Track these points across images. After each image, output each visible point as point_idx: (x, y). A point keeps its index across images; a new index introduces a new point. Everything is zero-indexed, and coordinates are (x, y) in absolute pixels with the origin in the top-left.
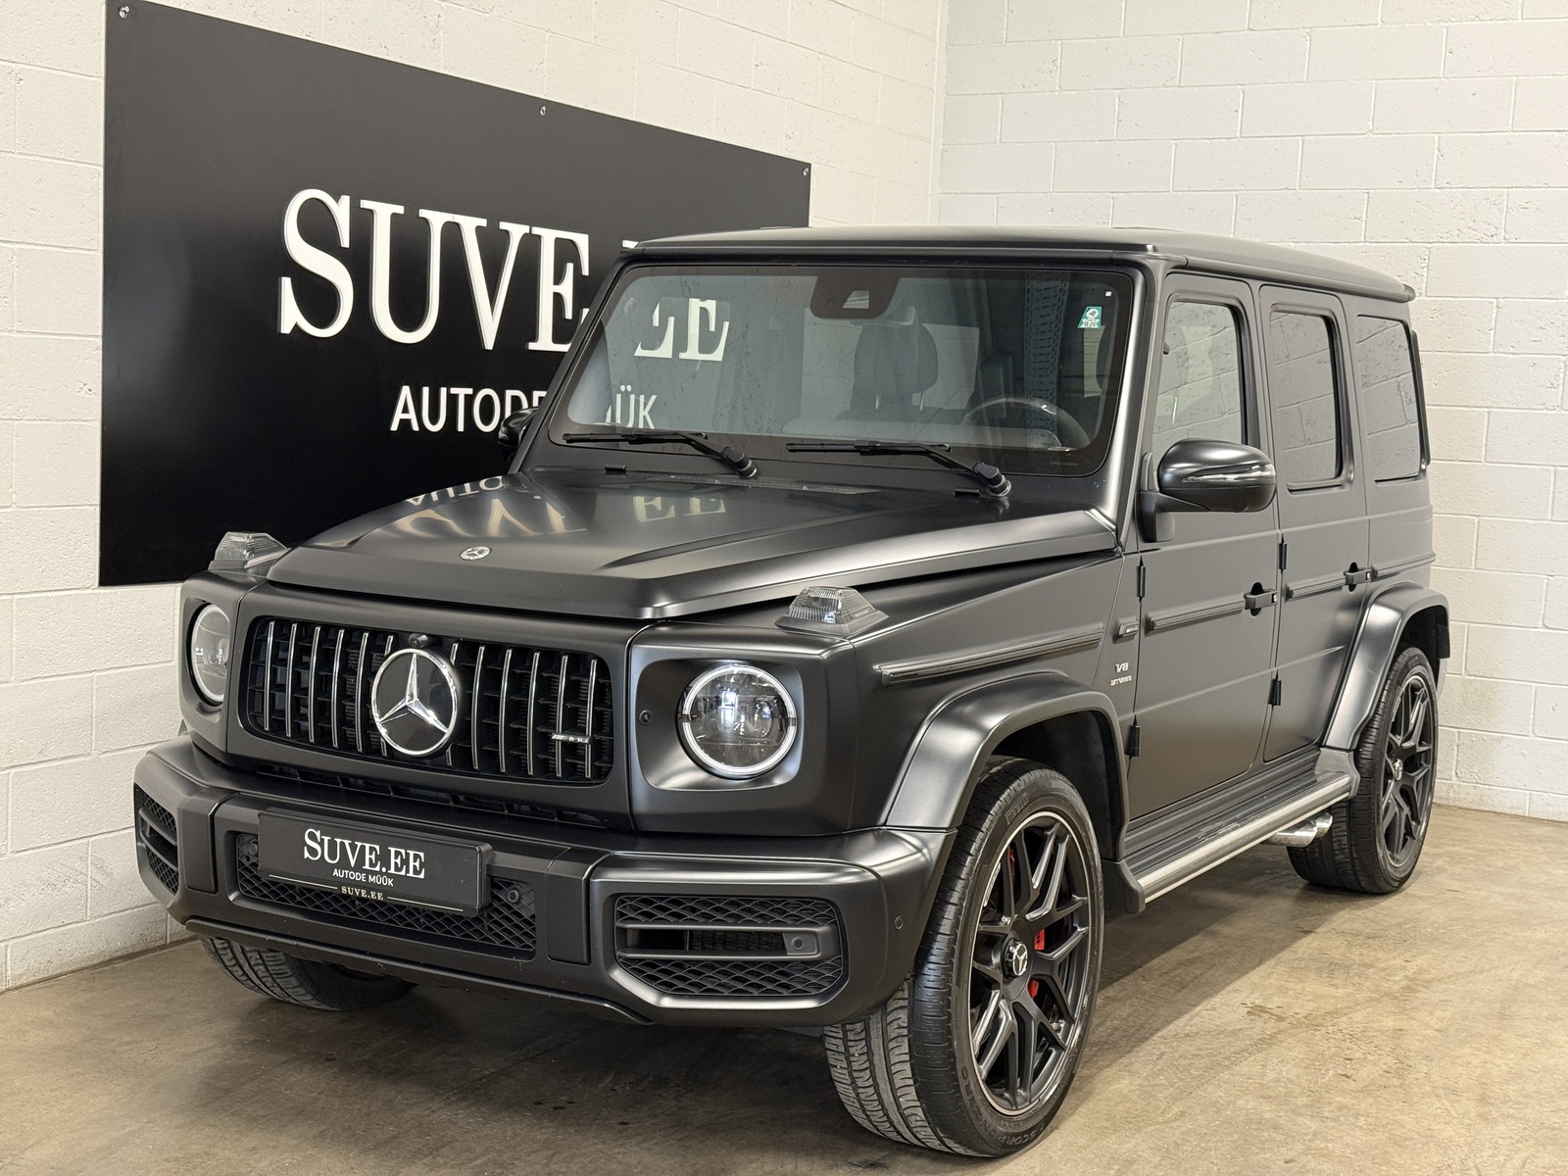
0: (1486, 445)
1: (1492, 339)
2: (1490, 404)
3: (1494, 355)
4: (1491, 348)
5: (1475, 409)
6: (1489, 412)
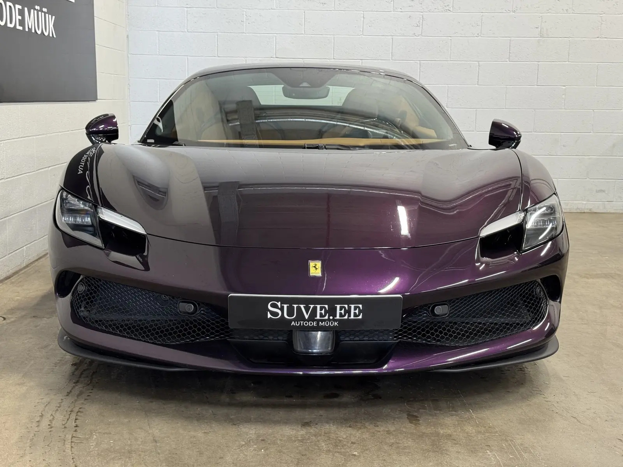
0: (392, 53)
1: (392, 6)
2: (393, 35)
3: (393, 12)
4: (392, 10)
5: (386, 37)
6: (392, 38)
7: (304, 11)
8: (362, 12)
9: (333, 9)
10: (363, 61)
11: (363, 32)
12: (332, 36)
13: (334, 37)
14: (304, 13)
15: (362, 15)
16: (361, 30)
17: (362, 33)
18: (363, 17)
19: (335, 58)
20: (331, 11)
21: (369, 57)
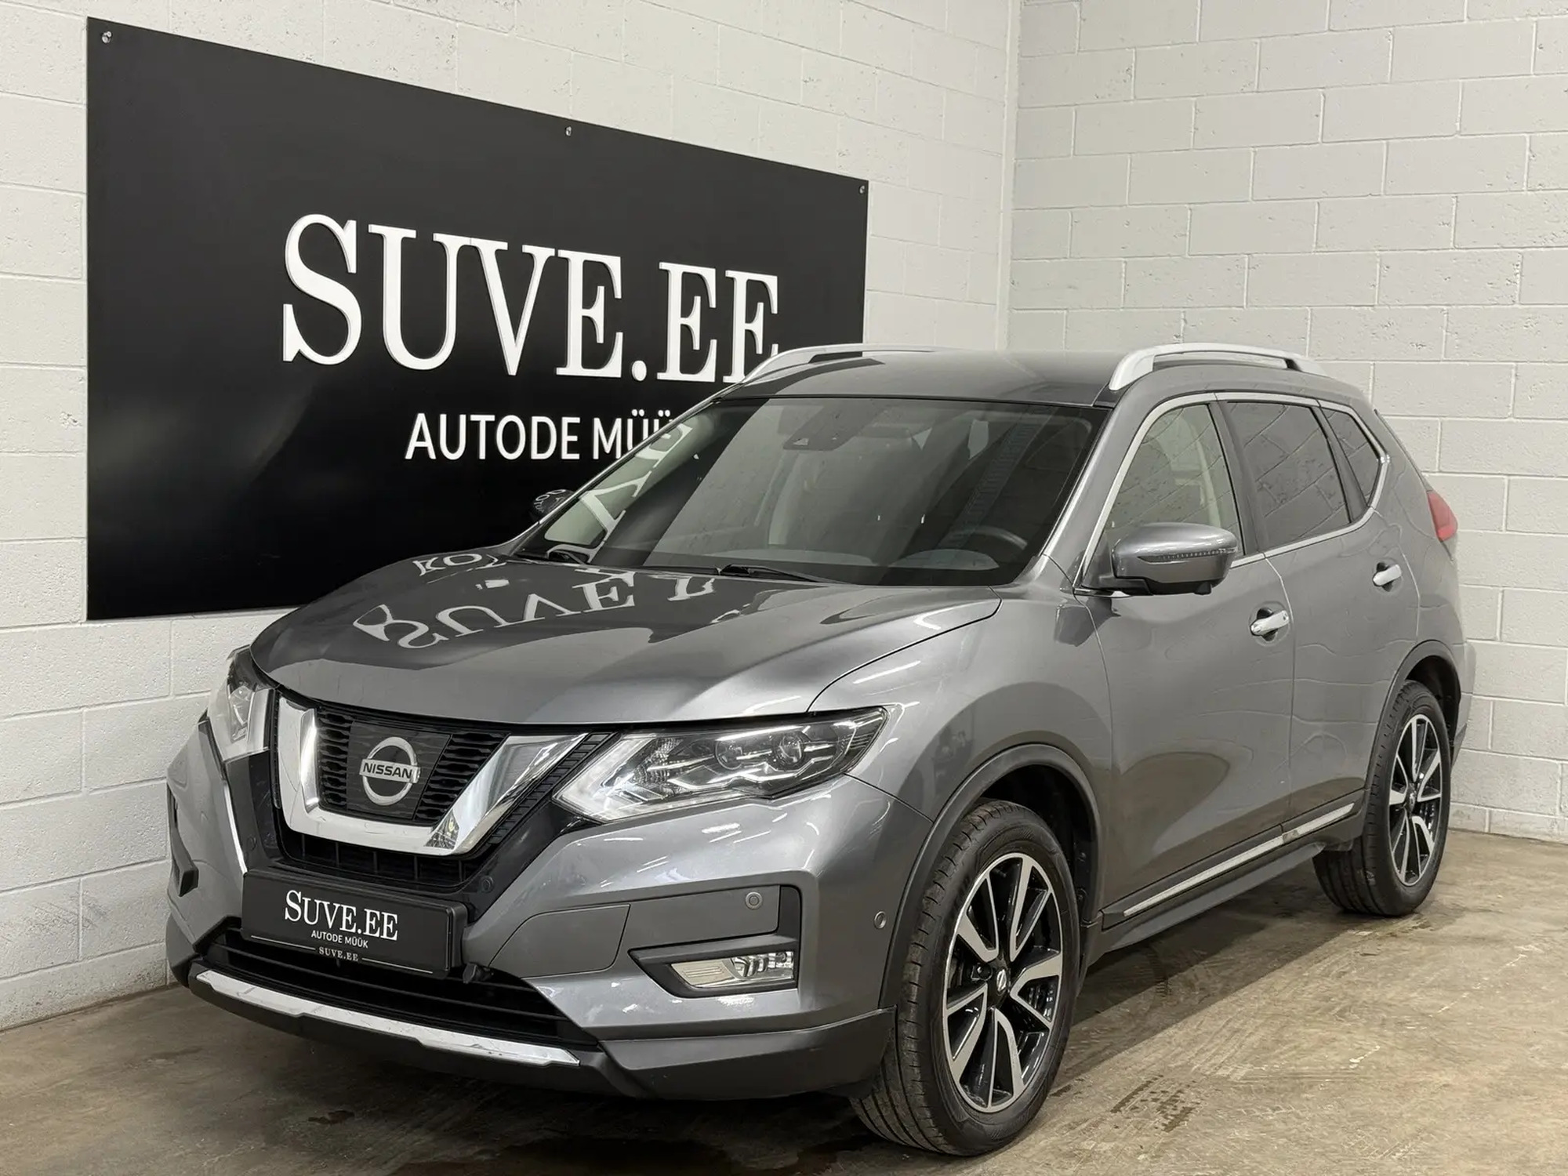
7: (1372, 363)
8: (1514, 364)
9: (1443, 357)
10: (1512, 478)
11: (1513, 409)
12: (1437, 419)
13: (1441, 424)
14: (1372, 367)
15: (1513, 371)
16: (1509, 406)
17: (1509, 414)
18: (1516, 376)
19: (1442, 468)
20: (1439, 361)
21: (1528, 471)
